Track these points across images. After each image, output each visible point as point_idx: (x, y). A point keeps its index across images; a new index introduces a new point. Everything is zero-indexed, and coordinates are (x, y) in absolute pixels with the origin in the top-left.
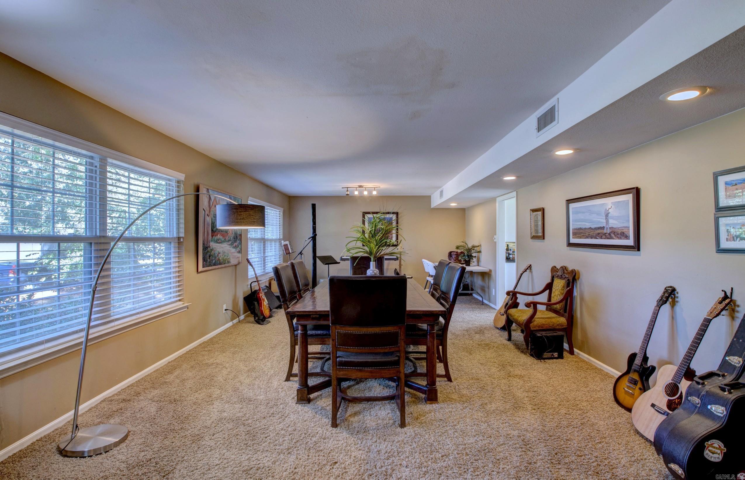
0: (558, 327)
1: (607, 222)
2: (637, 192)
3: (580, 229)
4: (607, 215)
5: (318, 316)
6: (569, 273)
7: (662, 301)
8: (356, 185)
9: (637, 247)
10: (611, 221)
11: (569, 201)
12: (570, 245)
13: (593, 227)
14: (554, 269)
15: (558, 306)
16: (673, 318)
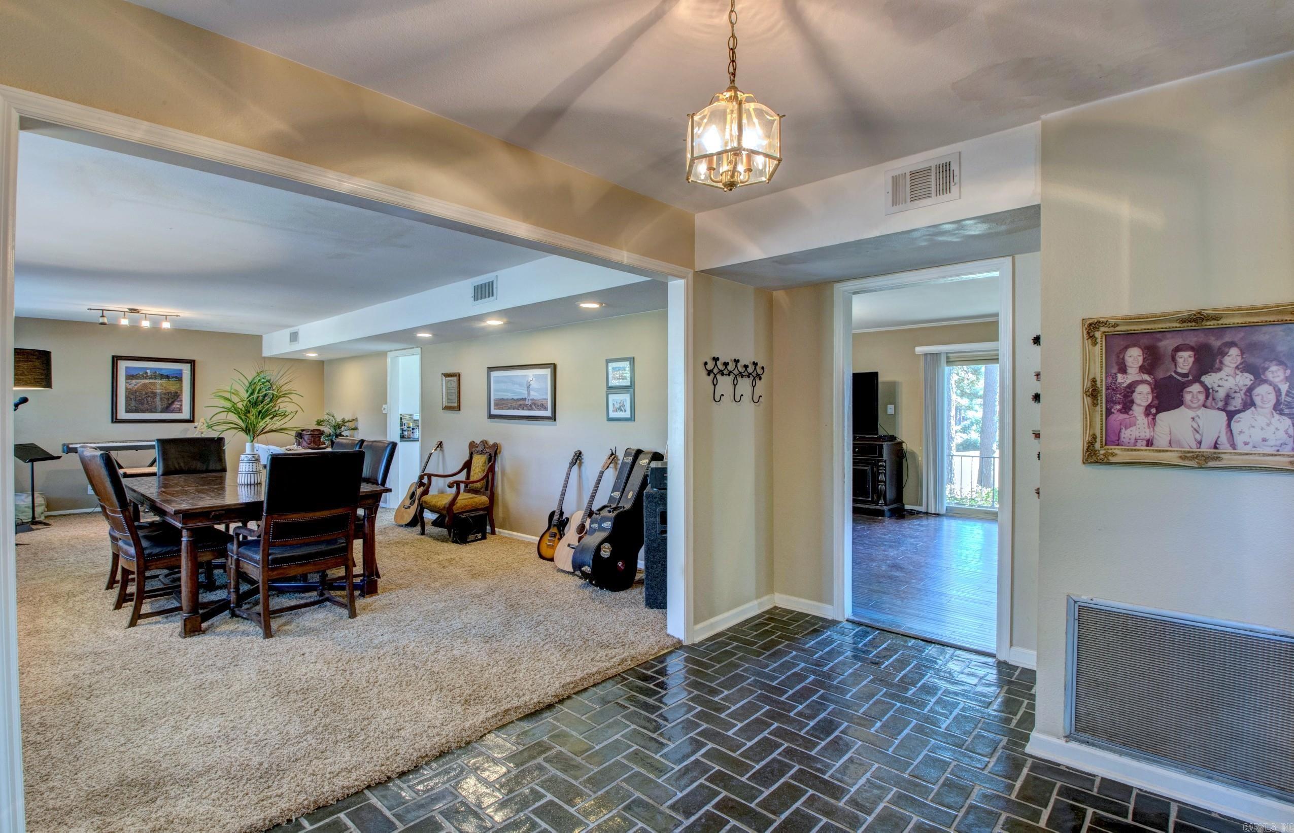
0: (480, 507)
1: (529, 394)
2: (554, 367)
3: (503, 399)
4: (528, 387)
5: (224, 512)
6: (490, 447)
7: (573, 463)
8: (125, 307)
9: (553, 418)
10: (532, 393)
11: (491, 369)
12: (491, 416)
13: (515, 398)
14: (472, 445)
15: (478, 485)
16: (580, 476)
